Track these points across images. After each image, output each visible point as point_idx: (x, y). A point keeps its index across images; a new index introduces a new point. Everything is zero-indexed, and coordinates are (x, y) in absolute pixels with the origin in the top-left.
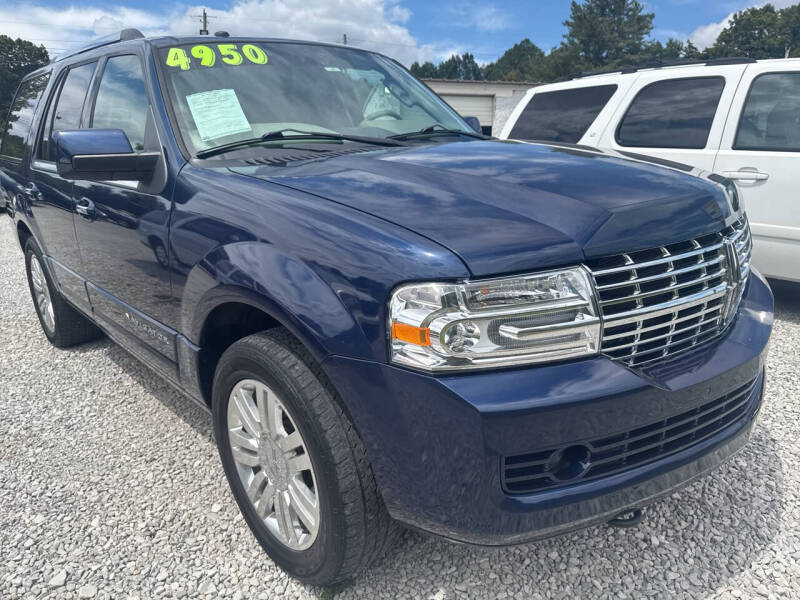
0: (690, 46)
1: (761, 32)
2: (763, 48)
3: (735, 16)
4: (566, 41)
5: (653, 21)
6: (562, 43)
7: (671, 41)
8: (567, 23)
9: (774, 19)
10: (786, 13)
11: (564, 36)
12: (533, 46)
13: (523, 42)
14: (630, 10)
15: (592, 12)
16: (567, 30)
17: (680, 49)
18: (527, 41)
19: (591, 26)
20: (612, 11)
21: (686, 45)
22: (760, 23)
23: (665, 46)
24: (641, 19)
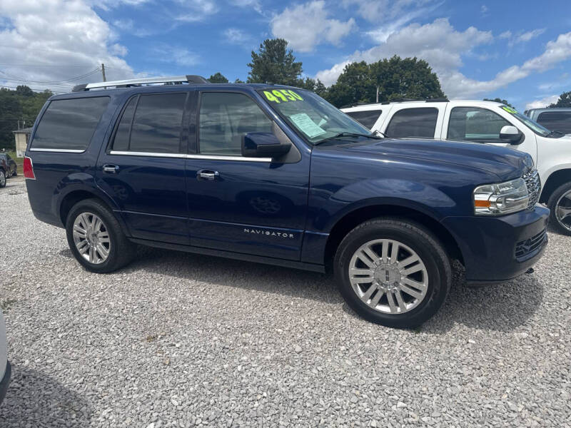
0: (319, 83)
1: (361, 77)
2: (363, 86)
3: (346, 66)
4: (251, 76)
5: (302, 67)
6: (249, 78)
7: (308, 79)
8: (250, 65)
9: (367, 69)
10: (373, 66)
11: (249, 73)
12: (224, 78)
13: (216, 75)
14: (288, 59)
15: (265, 59)
16: (250, 70)
17: (314, 84)
18: (219, 74)
19: (266, 68)
20: (278, 60)
21: (317, 82)
22: (360, 71)
23: (305, 82)
24: (294, 65)
